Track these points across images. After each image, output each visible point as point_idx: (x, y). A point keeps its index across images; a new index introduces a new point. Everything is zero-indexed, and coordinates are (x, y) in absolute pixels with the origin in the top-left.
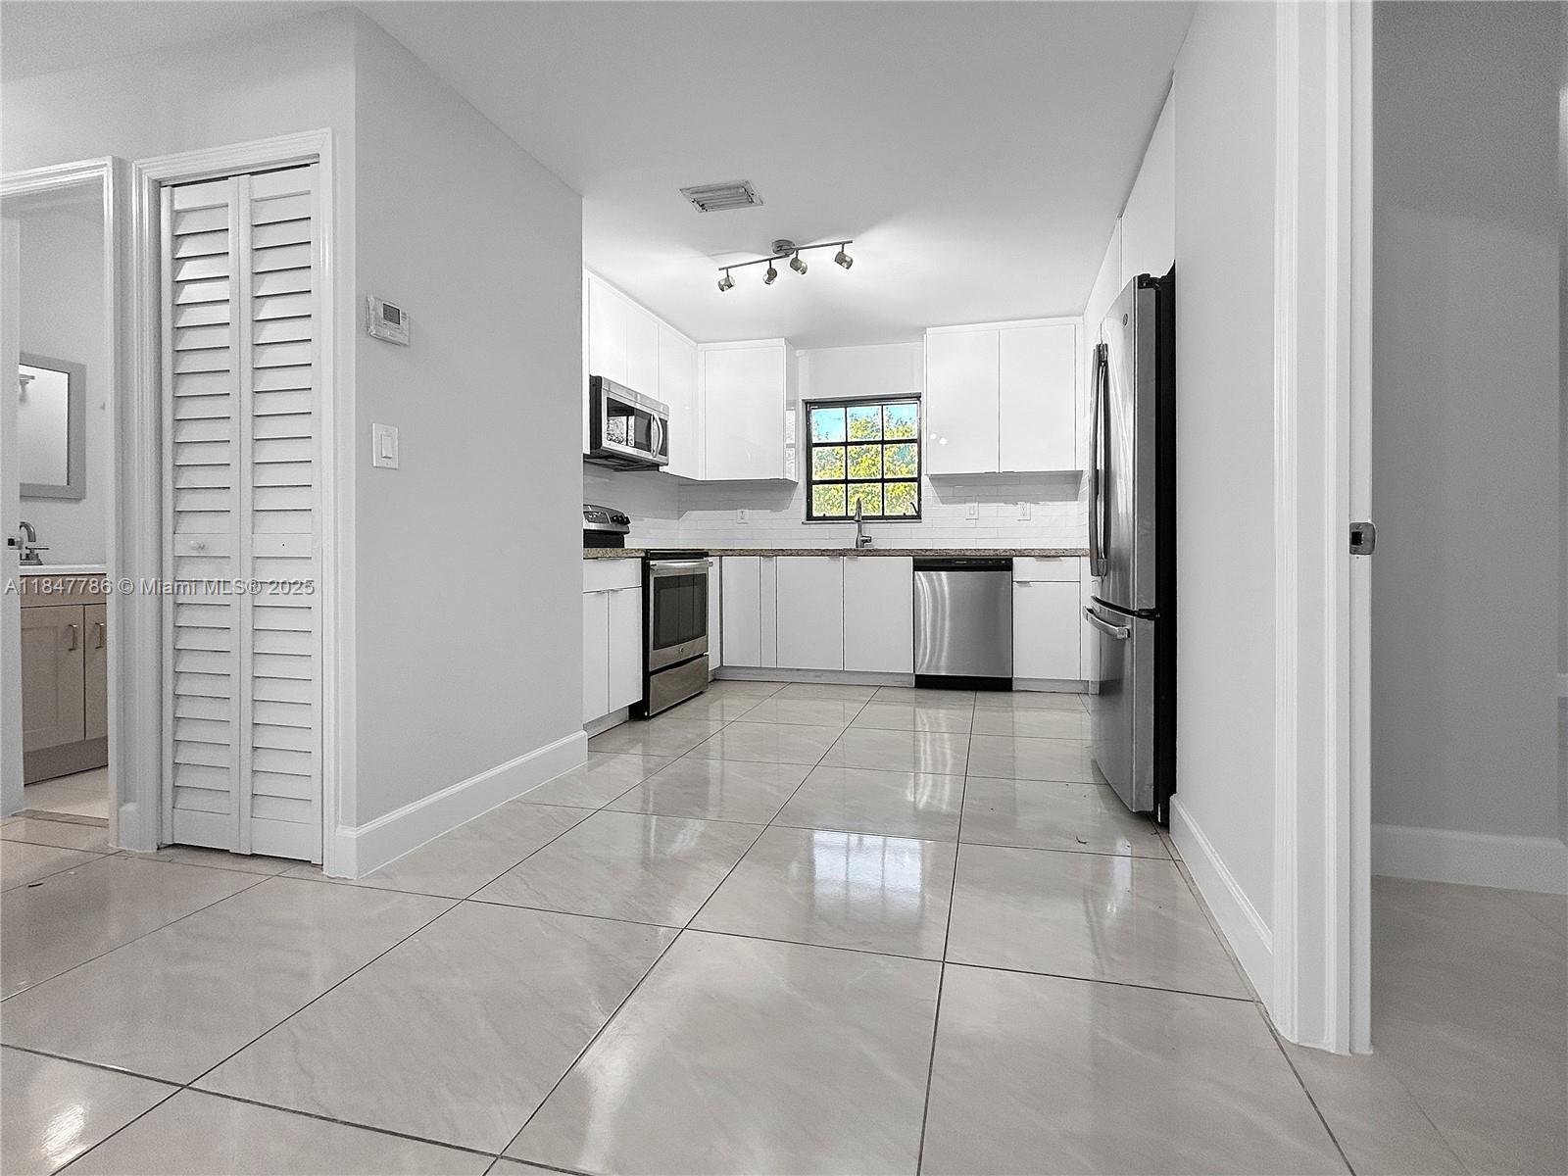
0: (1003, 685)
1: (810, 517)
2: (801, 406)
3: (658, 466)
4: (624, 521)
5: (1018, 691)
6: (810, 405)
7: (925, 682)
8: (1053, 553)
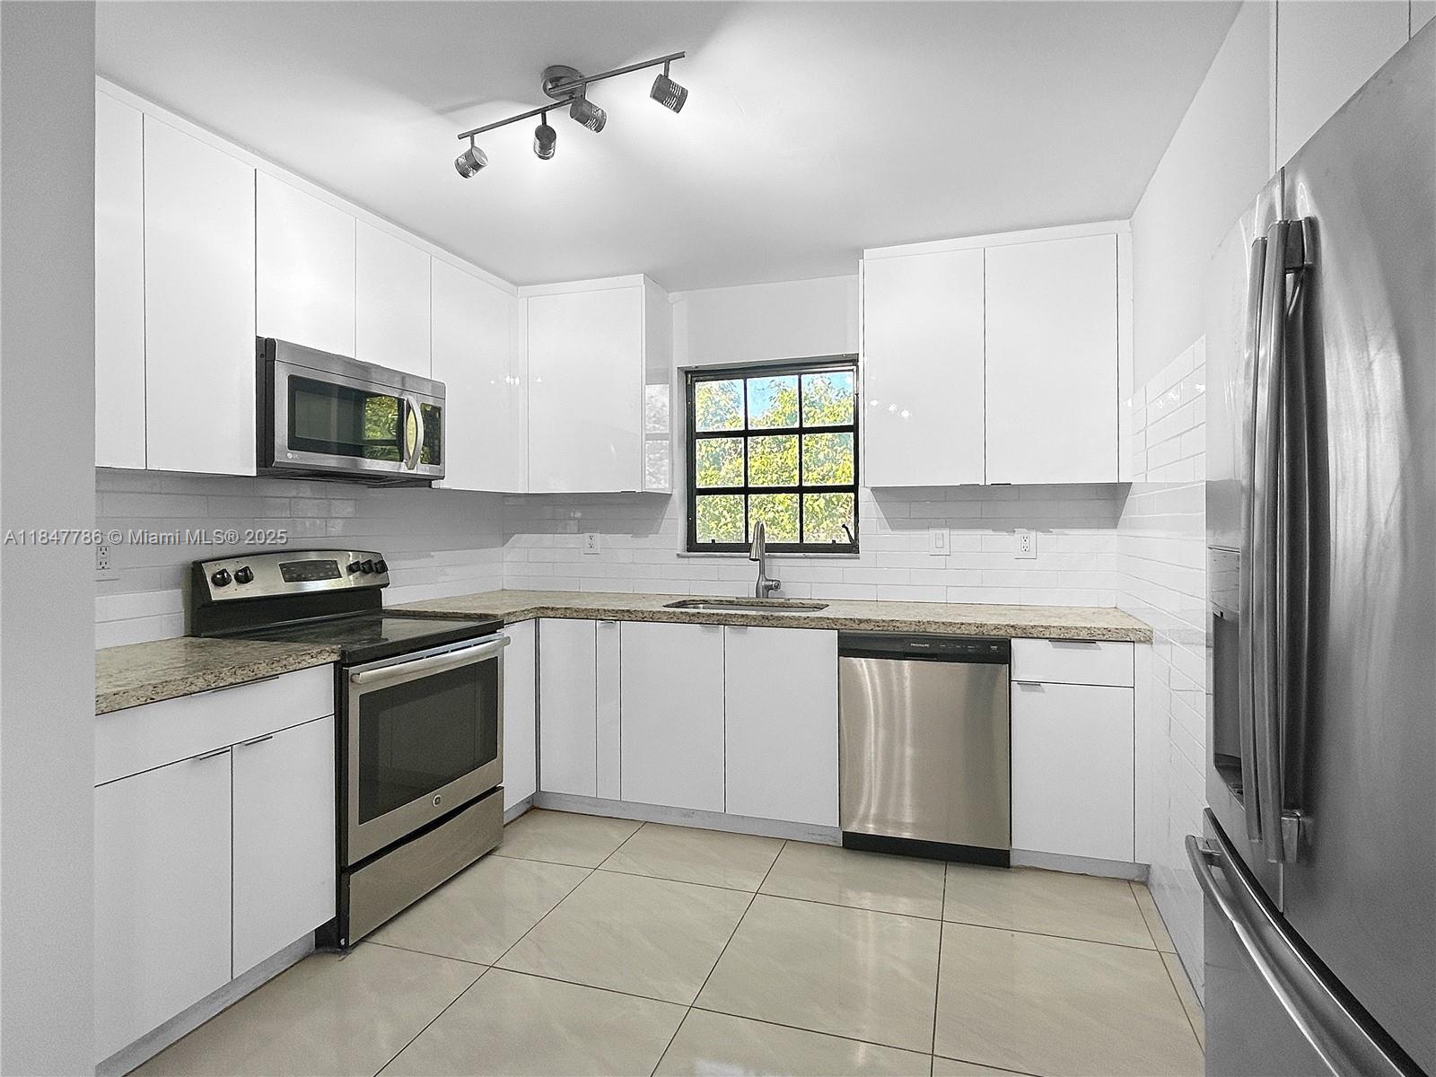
0: (996, 859)
1: (692, 545)
2: (676, 380)
3: (430, 481)
4: (381, 568)
5: (1018, 867)
6: (694, 376)
7: (856, 844)
8: (1084, 635)
